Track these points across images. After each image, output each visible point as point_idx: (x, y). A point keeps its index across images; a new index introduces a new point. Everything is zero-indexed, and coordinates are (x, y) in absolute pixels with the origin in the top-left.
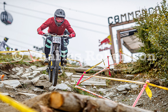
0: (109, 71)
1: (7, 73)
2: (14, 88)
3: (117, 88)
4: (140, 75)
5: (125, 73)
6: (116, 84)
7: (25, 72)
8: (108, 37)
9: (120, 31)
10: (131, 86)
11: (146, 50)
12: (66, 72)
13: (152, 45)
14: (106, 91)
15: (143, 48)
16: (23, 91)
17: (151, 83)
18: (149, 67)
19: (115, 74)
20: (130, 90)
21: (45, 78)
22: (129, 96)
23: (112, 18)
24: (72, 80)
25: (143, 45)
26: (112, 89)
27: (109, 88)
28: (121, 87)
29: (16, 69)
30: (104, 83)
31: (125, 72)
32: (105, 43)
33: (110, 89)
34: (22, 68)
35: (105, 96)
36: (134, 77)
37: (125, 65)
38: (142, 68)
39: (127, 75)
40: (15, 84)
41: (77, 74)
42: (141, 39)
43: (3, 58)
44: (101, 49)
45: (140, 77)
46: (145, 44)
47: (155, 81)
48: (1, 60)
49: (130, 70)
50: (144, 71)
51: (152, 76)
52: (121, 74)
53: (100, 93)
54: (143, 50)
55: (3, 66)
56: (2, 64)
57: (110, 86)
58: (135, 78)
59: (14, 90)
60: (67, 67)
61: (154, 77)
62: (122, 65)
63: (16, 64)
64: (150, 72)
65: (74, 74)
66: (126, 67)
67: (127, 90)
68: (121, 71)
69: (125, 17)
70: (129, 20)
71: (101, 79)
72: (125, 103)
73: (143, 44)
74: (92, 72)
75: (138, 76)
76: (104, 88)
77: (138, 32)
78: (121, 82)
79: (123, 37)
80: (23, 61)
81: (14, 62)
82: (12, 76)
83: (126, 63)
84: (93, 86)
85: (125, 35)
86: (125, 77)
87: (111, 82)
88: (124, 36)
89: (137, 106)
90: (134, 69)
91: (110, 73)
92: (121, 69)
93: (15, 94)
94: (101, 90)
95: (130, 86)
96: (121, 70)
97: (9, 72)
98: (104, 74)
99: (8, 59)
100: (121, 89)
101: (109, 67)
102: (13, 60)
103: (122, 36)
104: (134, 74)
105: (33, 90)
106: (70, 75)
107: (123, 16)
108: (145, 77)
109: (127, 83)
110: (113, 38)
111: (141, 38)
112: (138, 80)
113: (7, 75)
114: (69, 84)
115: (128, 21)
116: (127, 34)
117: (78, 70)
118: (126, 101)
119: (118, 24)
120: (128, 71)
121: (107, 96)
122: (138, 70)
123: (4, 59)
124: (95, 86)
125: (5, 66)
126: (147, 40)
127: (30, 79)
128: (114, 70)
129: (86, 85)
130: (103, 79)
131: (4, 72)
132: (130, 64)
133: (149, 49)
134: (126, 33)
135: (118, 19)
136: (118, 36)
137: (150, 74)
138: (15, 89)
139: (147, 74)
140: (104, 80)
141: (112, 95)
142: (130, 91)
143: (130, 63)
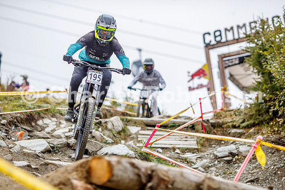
0: (202, 124)
1: (29, 129)
2: (37, 154)
3: (215, 153)
4: (254, 130)
5: (229, 127)
6: (213, 146)
7: (60, 127)
8: (204, 66)
9: (223, 56)
10: (239, 148)
11: (264, 87)
12: (129, 125)
13: (275, 78)
14: (196, 157)
15: (260, 83)
16: (53, 158)
17: (272, 142)
18: (270, 116)
19: (212, 128)
20: (238, 155)
21: (93, 137)
22: (235, 165)
23: (209, 34)
24: (139, 139)
25: (260, 78)
26: (207, 154)
27: (201, 152)
28: (222, 151)
29: (45, 122)
30: (193, 144)
31: (229, 125)
32: (198, 77)
33: (203, 154)
34: (54, 119)
35: (195, 166)
36: (244, 133)
37: (230, 112)
38: (259, 118)
39: (234, 131)
40: (40, 145)
41: (148, 129)
42: (257, 69)
43: (22, 104)
44: (192, 87)
45: (255, 133)
46: (263, 77)
47: (279, 140)
48: (20, 106)
49: (238, 121)
50: (263, 124)
51: (274, 131)
52: (223, 128)
53: (185, 161)
54: (261, 87)
55: (22, 117)
56: (21, 113)
57: (203, 149)
58: (246, 135)
59: (38, 156)
60: (131, 118)
61: (278, 132)
62: (224, 113)
63: (44, 114)
64: (272, 123)
65: (143, 129)
66: (231, 116)
67: (232, 154)
68: (223, 124)
69: (231, 32)
70: (239, 38)
71: (189, 137)
72: (229, 177)
73: (260, 76)
74: (174, 126)
75: (252, 132)
76: (193, 153)
77: (252, 57)
78: (223, 142)
79: (229, 66)
80: (57, 108)
81: (40, 109)
82: (38, 133)
83: (232, 110)
84: (174, 149)
85: (232, 62)
86: (230, 133)
87: (206, 142)
88: (230, 64)
89: (249, 182)
90: (245, 120)
91: (203, 128)
92: (222, 120)
93: (39, 163)
94: (188, 155)
95: (237, 149)
96: (223, 122)
97: (32, 127)
98: (194, 129)
99: (30, 106)
100: (221, 153)
101: (201, 117)
102: (39, 107)
103: (227, 65)
104: (245, 128)
105: (70, 157)
106: (136, 131)
107: (229, 31)
108: (262, 134)
109: (232, 143)
110: (211, 69)
111: (256, 67)
112: (252, 138)
113: (29, 131)
114: (134, 146)
115: (237, 39)
116: (236, 60)
117: (150, 122)
118: (231, 173)
119: (220, 45)
120: (234, 124)
121: (197, 166)
122: (252, 121)
123: (24, 106)
124: (179, 148)
125: (26, 117)
126: (266, 71)
127: (68, 137)
128: (210, 121)
129: (163, 148)
130: (192, 137)
131: (24, 127)
132: (239, 111)
133: (269, 85)
134: (234, 60)
135: (220, 35)
136: (220, 64)
137: (271, 127)
138: (40, 155)
139: (267, 127)
140: (193, 139)
141: (207, 164)
142: (236, 157)
143: (239, 109)
